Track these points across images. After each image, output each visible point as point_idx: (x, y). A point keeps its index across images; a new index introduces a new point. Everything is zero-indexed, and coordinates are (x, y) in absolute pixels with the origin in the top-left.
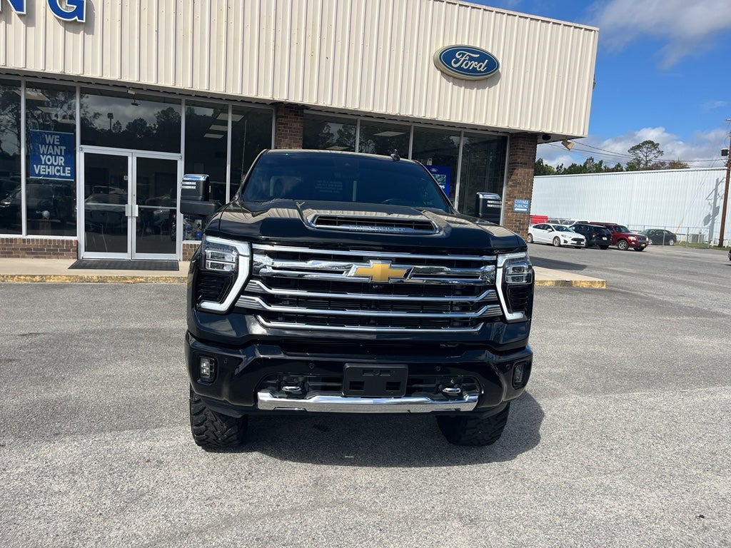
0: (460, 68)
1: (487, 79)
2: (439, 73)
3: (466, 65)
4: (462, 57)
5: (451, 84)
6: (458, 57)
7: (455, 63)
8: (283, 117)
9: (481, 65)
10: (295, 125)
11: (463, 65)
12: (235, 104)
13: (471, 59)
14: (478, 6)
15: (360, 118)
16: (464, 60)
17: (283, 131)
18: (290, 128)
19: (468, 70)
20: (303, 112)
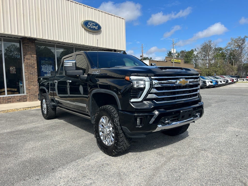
0: (90, 28)
1: (98, 32)
2: (83, 29)
3: (92, 27)
4: (90, 24)
5: (87, 33)
6: (89, 24)
7: (89, 26)
8: (26, 43)
9: (96, 27)
10: (32, 46)
11: (91, 27)
12: (5, 38)
13: (93, 25)
14: (93, 8)
15: (55, 44)
16: (91, 25)
17: (27, 48)
18: (30, 48)
19: (92, 29)
20: (35, 41)
